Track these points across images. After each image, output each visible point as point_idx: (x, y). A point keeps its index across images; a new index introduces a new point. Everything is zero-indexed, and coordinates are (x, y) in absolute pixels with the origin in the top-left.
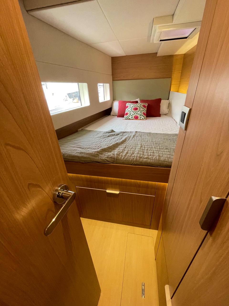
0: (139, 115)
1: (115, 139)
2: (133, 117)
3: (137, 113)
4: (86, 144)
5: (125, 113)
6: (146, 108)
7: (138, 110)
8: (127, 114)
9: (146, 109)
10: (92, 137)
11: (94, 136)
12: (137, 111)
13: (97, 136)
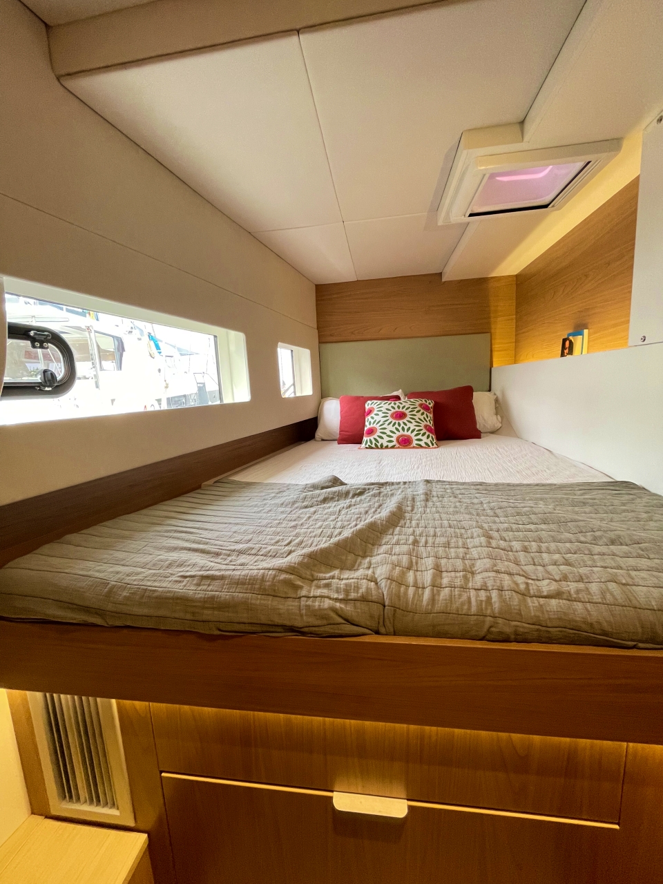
0: (412, 432)
1: (353, 510)
2: (394, 439)
3: (406, 428)
4: (230, 534)
5: (366, 429)
6: (430, 413)
7: (408, 418)
8: (371, 432)
9: (431, 416)
10: (256, 506)
11: (265, 502)
12: (405, 421)
13: (278, 501)
